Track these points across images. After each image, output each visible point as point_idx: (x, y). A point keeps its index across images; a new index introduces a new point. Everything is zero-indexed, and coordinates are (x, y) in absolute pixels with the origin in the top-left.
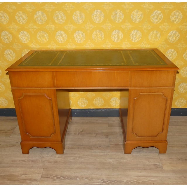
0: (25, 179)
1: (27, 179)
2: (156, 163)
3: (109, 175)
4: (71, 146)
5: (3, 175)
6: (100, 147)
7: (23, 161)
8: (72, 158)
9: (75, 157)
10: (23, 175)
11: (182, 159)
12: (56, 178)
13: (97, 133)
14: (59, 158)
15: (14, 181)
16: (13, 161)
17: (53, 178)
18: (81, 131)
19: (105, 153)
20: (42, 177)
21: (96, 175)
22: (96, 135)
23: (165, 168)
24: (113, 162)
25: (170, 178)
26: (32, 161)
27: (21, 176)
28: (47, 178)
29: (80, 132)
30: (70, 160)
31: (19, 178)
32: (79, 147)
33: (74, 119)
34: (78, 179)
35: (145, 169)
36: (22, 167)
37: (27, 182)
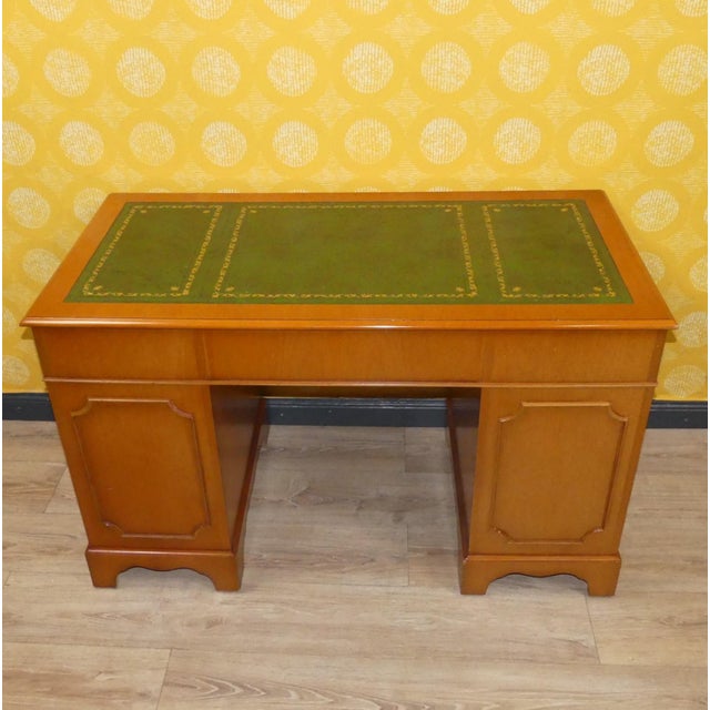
0: (109, 692)
1: (116, 691)
2: (576, 638)
3: (402, 682)
4: (265, 556)
5: (32, 671)
6: (372, 560)
7: (97, 615)
8: (272, 606)
9: (282, 603)
10: (100, 673)
11: (670, 619)
12: (217, 689)
13: (362, 502)
14: (225, 606)
15: (72, 696)
16: (62, 615)
17: (204, 689)
18: (304, 488)
19: (392, 590)
20: (165, 684)
21: (359, 679)
22: (360, 508)
23: (608, 657)
24: (417, 629)
25: (620, 701)
26: (130, 617)
27: (93, 678)
28: (183, 686)
29: (300, 495)
30: (265, 616)
31: (86, 685)
32: (296, 561)
33: (278, 435)
34: (294, 695)
35: (532, 660)
36: (97, 642)
37: (115, 701)
